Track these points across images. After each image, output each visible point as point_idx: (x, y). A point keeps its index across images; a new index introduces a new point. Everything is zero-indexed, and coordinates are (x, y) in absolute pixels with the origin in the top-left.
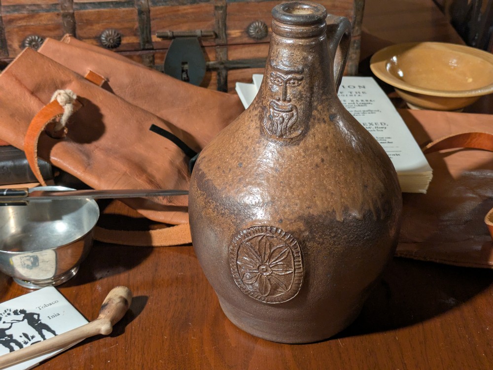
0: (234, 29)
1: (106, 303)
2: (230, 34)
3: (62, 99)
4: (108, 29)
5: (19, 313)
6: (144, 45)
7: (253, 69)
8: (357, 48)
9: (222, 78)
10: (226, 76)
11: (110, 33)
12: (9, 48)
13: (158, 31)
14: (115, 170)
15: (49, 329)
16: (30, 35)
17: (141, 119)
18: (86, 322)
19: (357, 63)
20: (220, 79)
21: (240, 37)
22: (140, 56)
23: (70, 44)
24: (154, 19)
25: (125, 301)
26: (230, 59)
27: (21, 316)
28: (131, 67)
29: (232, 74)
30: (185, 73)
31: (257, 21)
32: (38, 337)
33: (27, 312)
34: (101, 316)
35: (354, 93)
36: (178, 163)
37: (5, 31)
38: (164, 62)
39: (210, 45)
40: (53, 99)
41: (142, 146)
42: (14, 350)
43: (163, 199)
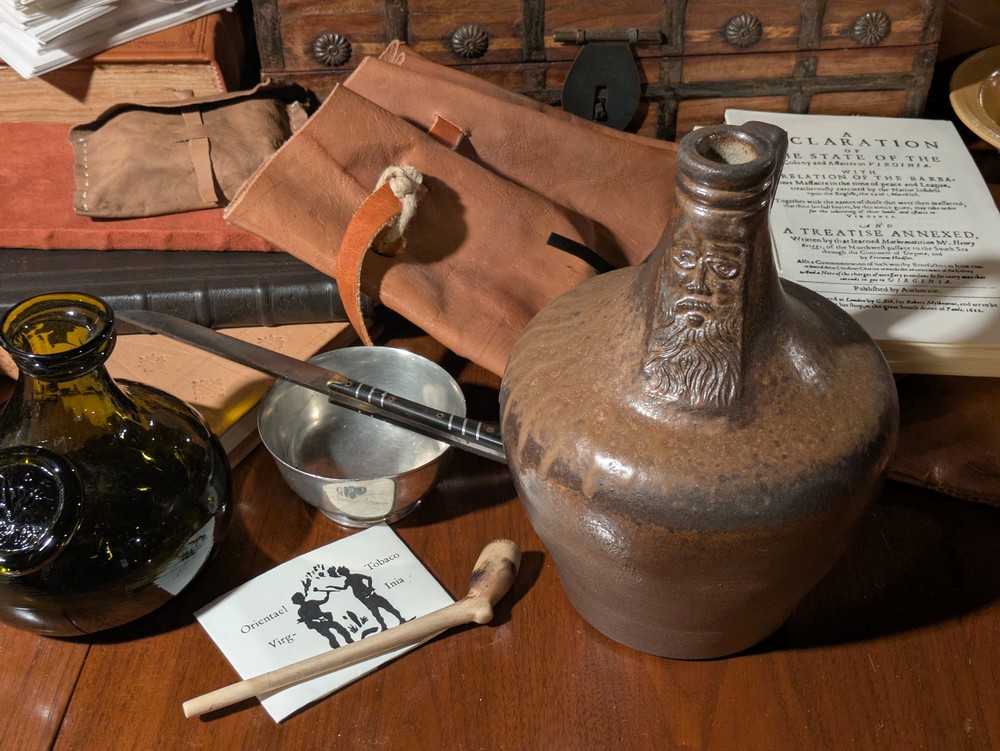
0: (698, 29)
1: (482, 568)
2: (690, 37)
3: (398, 186)
4: (466, 24)
5: (338, 574)
6: (530, 54)
7: (727, 99)
8: (929, 65)
9: (667, 115)
10: (676, 111)
11: (470, 32)
12: (286, 54)
13: (557, 30)
14: (486, 315)
15: (390, 608)
16: (325, 32)
17: (527, 213)
18: (449, 601)
19: (926, 92)
20: (664, 117)
21: (709, 42)
22: (521, 73)
23: (404, 67)
24: (550, 9)
25: (511, 566)
26: (686, 82)
27: (341, 581)
28: (511, 109)
29: (687, 109)
30: (599, 104)
31: (744, 14)
32: (372, 622)
33: (351, 573)
34: (475, 592)
35: (916, 161)
37: (282, 24)
38: (563, 84)
39: (651, 55)
40: (380, 184)
41: (527, 264)
42: (338, 646)
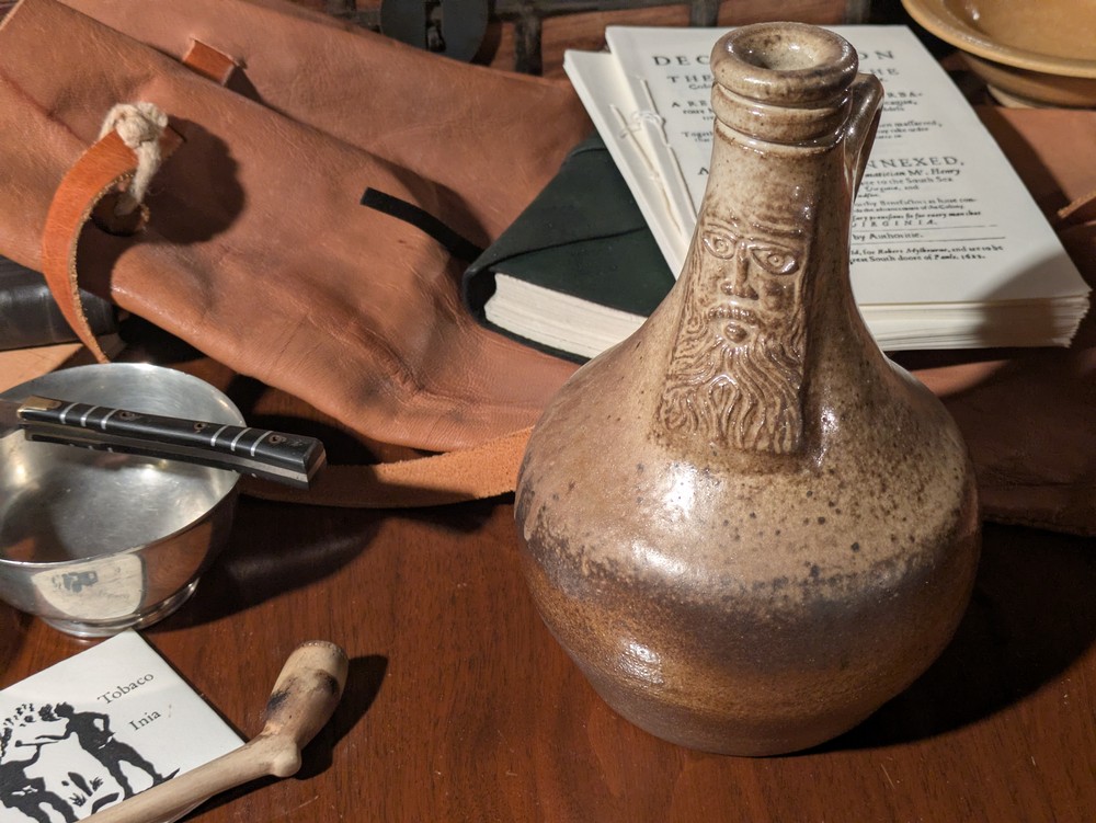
1: (283, 689)
3: (128, 128)
5: (55, 715)
9: (527, 39)
14: (278, 312)
15: (136, 760)
17: (334, 168)
18: (236, 742)
20: (524, 42)
25: (330, 682)
30: (433, 29)
32: (110, 785)
33: (76, 711)
34: (272, 727)
36: (432, 280)
38: (380, 3)
40: (105, 130)
41: (339, 240)
43: (404, 383)
